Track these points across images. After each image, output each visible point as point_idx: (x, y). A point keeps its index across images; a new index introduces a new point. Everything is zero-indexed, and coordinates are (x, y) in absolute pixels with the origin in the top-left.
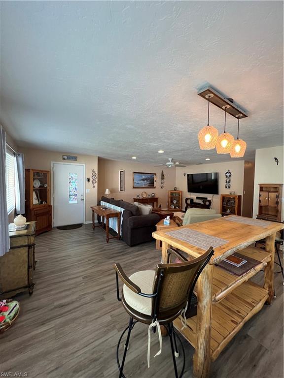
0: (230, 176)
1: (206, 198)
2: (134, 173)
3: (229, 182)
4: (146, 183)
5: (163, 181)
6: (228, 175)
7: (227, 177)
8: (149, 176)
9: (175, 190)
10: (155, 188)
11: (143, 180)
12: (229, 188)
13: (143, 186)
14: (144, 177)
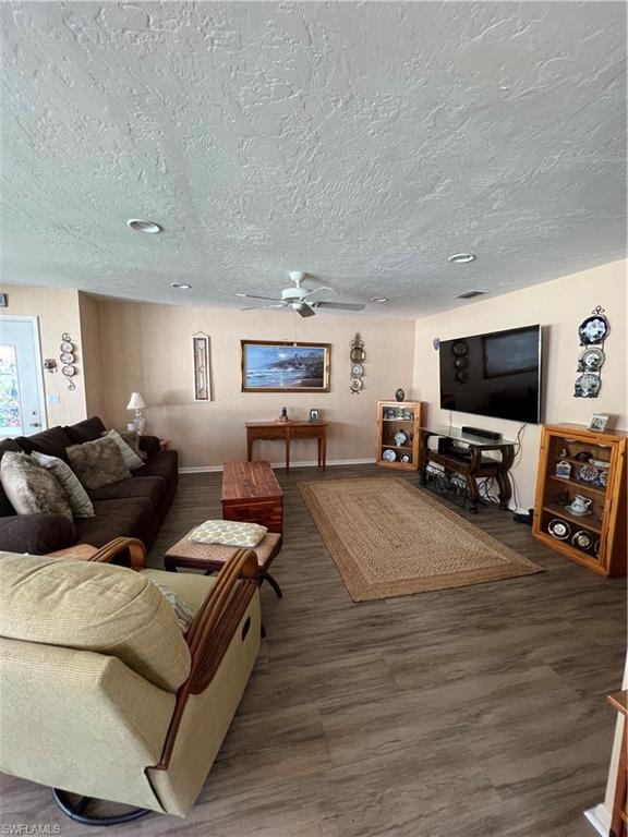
0: (600, 339)
1: (497, 436)
2: (244, 343)
3: (596, 367)
4: (294, 376)
5: (357, 369)
6: (591, 331)
7: (585, 341)
8: (304, 353)
9: (400, 398)
10: (327, 391)
11: (282, 365)
12: (593, 395)
13: (282, 385)
14: (282, 356)
